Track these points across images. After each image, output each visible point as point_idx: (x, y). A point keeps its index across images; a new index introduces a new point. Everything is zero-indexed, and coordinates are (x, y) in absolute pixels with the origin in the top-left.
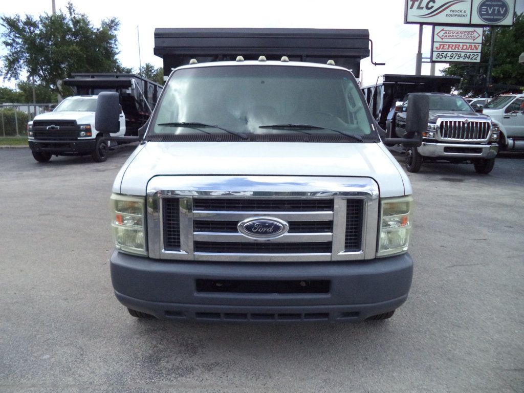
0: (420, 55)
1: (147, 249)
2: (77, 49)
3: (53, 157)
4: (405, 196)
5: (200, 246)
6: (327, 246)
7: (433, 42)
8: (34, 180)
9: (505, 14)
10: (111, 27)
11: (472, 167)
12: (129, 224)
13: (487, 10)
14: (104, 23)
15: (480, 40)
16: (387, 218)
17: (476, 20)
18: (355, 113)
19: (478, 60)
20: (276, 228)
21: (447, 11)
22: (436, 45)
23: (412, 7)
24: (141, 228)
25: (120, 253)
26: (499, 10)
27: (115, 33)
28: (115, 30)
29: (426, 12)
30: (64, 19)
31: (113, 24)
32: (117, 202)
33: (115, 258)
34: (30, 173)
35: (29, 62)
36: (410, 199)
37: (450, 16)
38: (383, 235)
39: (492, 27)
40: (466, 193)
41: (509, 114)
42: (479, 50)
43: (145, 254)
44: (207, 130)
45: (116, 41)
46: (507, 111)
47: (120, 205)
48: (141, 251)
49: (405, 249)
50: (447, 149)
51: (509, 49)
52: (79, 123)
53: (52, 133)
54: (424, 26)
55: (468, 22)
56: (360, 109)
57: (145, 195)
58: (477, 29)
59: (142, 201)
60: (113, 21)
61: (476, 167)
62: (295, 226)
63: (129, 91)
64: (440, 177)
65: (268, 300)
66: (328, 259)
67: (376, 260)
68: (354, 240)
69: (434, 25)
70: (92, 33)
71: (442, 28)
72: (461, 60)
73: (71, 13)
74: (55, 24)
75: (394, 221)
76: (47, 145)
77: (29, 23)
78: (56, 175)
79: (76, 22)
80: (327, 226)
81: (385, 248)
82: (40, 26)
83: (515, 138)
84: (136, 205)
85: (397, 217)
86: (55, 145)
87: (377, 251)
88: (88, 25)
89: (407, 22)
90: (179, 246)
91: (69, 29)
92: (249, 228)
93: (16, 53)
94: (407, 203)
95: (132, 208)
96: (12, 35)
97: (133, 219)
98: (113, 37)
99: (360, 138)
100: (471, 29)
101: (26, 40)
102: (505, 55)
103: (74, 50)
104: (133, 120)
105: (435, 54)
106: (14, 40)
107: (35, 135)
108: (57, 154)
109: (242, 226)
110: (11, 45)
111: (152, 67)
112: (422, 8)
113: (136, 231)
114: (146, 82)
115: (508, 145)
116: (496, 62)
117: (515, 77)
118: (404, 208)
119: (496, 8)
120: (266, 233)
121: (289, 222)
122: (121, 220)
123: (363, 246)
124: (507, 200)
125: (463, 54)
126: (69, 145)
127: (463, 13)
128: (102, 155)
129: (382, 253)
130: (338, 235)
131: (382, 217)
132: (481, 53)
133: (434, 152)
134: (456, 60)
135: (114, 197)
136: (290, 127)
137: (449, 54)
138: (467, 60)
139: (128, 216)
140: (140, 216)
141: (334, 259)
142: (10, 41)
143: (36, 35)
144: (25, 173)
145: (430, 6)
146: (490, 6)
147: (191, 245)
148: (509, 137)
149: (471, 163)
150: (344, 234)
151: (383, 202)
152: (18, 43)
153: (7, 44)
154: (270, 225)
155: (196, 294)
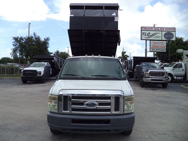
0: (146, 50)
1: (58, 111)
2: (36, 47)
3: (28, 82)
4: (131, 96)
5: (73, 110)
6: (109, 110)
7: (150, 46)
8: (23, 88)
9: (173, 37)
10: (47, 40)
11: (161, 86)
12: (53, 103)
13: (167, 36)
14: (45, 39)
15: (165, 45)
16: (126, 102)
17: (164, 39)
18: (120, 71)
19: (165, 51)
20: (95, 105)
21: (154, 36)
22: (151, 46)
23: (143, 35)
24: (57, 104)
25: (50, 112)
26: (170, 36)
27: (49, 42)
28: (49, 41)
29: (147, 36)
30: (33, 38)
31: (48, 39)
32: (50, 97)
33: (49, 113)
34: (21, 86)
35: (20, 51)
36: (133, 97)
37: (155, 37)
38: (126, 107)
39: (169, 41)
40: (157, 93)
41: (174, 69)
42: (165, 48)
43: (57, 112)
44: (76, 76)
45: (49, 44)
46: (173, 68)
47: (51, 98)
48: (56, 111)
49: (133, 111)
50: (152, 80)
51: (175, 48)
52: (37, 71)
53: (29, 74)
54: (147, 41)
55: (161, 39)
56: (121, 70)
57: (58, 95)
58: (164, 41)
59: (58, 97)
60: (48, 38)
61: (162, 85)
62: (100, 104)
63: (53, 61)
64: (150, 89)
65: (93, 126)
66: (110, 114)
67: (124, 114)
68: (117, 108)
69: (150, 40)
70: (41, 42)
71: (153, 41)
72: (160, 51)
73: (35, 36)
74: (29, 39)
75: (129, 103)
76: (27, 78)
77: (21, 39)
78: (30, 87)
79: (36, 39)
80: (109, 104)
81: (126, 111)
82: (24, 40)
83: (177, 76)
84: (56, 98)
85: (130, 102)
86: (29, 78)
87: (124, 112)
88: (40, 39)
89: (141, 39)
90: (67, 110)
91: (34, 41)
92: (87, 105)
93: (16, 48)
94: (132, 98)
95: (54, 99)
96: (16, 42)
97: (54, 102)
98: (48, 43)
99: (120, 79)
100: (162, 42)
101: (20, 44)
102: (173, 50)
103: (35, 47)
104: (54, 70)
105: (151, 49)
106: (16, 44)
107: (23, 74)
108: (29, 81)
109: (85, 104)
110: (15, 45)
111: (59, 52)
112: (146, 35)
113: (55, 105)
114: (58, 58)
115: (174, 79)
116: (171, 52)
117: (177, 57)
118: (132, 99)
119: (170, 35)
120: (92, 106)
121: (98, 103)
122: (51, 102)
123: (120, 110)
124: (168, 96)
125: (160, 49)
126: (34, 78)
127: (159, 37)
128: (44, 81)
129: (125, 112)
130: (112, 107)
131: (125, 102)
132: (166, 49)
133: (148, 81)
134: (158, 51)
135: (49, 95)
136: (100, 76)
137: (156, 49)
138: (162, 51)
139: (53, 101)
140: (57, 101)
141: (111, 114)
142: (15, 44)
143: (23, 42)
144: (20, 86)
145: (149, 35)
146: (168, 35)
147: (71, 109)
148: (175, 76)
149: (161, 84)
150: (114, 107)
151: (125, 97)
152: (17, 45)
153: (14, 45)
154: (93, 104)
155: (72, 124)
